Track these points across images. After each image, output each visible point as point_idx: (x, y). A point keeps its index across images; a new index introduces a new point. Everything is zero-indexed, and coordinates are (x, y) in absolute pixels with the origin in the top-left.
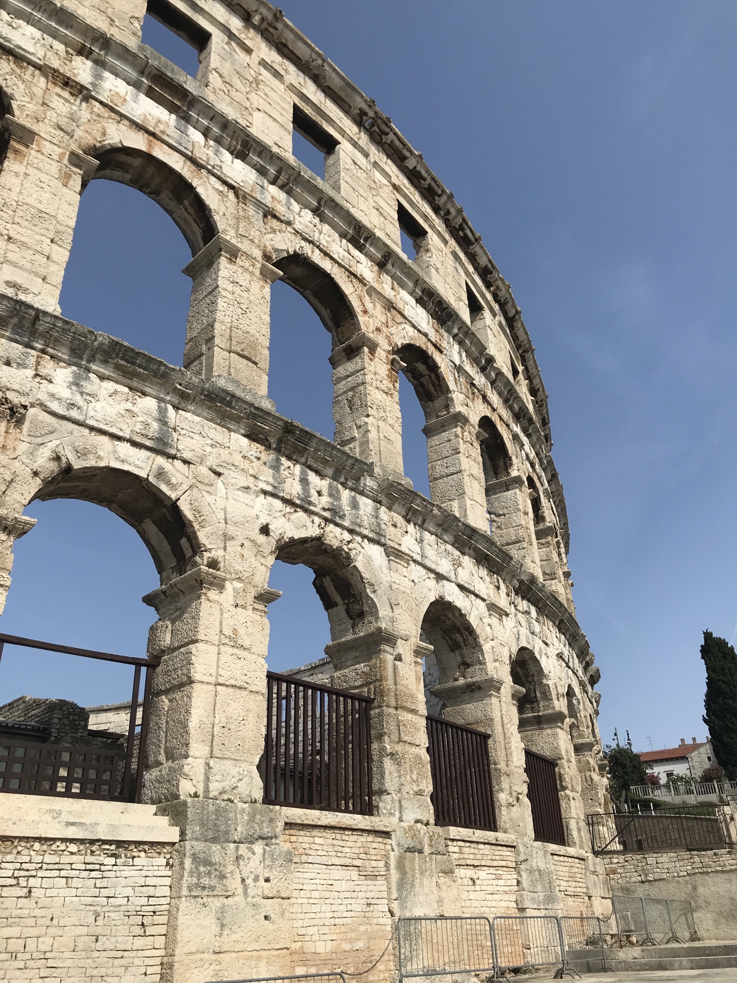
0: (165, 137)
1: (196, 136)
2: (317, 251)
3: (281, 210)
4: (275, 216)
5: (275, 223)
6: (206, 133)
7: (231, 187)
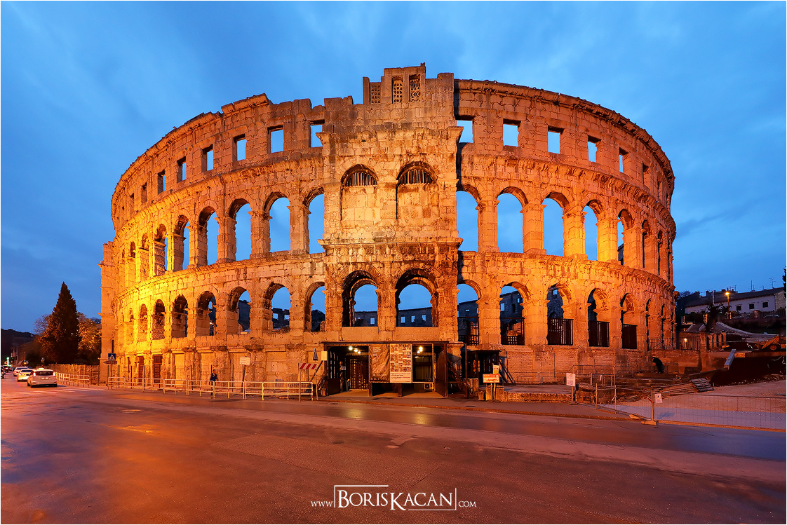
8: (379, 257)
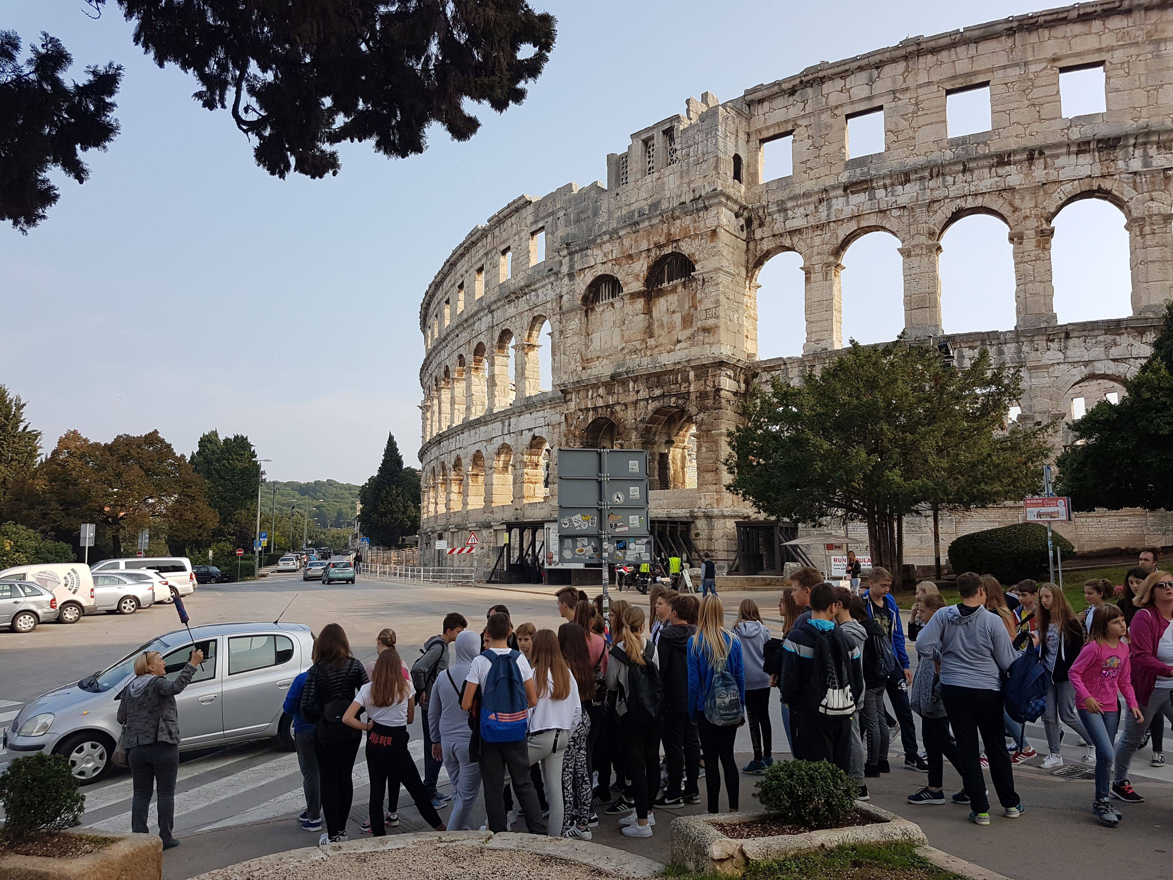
0: (864, 213)
1: (880, 193)
2: (969, 198)
3: (937, 194)
4: (935, 201)
5: (936, 206)
6: (885, 187)
7: (904, 207)
8: (620, 396)
